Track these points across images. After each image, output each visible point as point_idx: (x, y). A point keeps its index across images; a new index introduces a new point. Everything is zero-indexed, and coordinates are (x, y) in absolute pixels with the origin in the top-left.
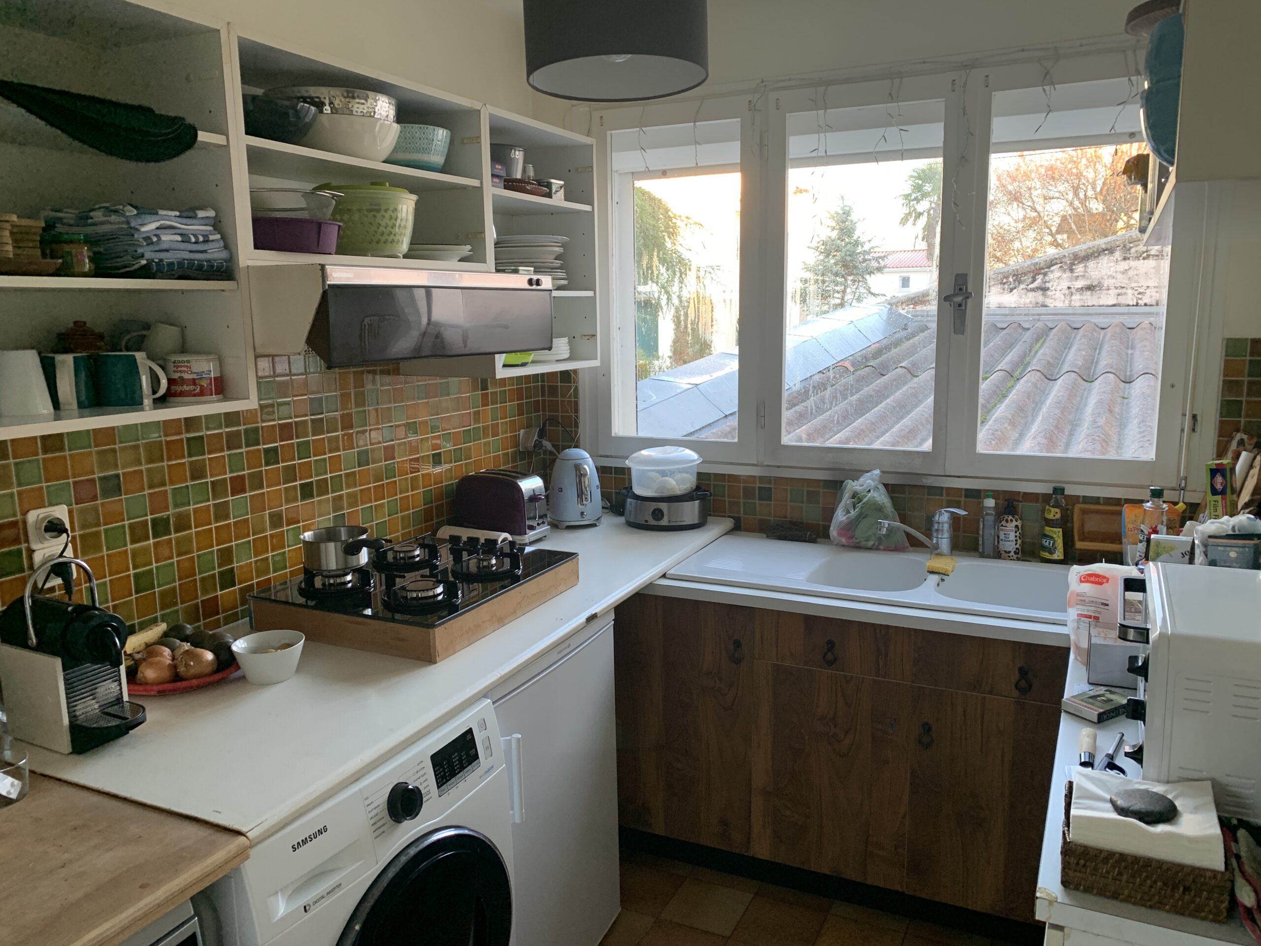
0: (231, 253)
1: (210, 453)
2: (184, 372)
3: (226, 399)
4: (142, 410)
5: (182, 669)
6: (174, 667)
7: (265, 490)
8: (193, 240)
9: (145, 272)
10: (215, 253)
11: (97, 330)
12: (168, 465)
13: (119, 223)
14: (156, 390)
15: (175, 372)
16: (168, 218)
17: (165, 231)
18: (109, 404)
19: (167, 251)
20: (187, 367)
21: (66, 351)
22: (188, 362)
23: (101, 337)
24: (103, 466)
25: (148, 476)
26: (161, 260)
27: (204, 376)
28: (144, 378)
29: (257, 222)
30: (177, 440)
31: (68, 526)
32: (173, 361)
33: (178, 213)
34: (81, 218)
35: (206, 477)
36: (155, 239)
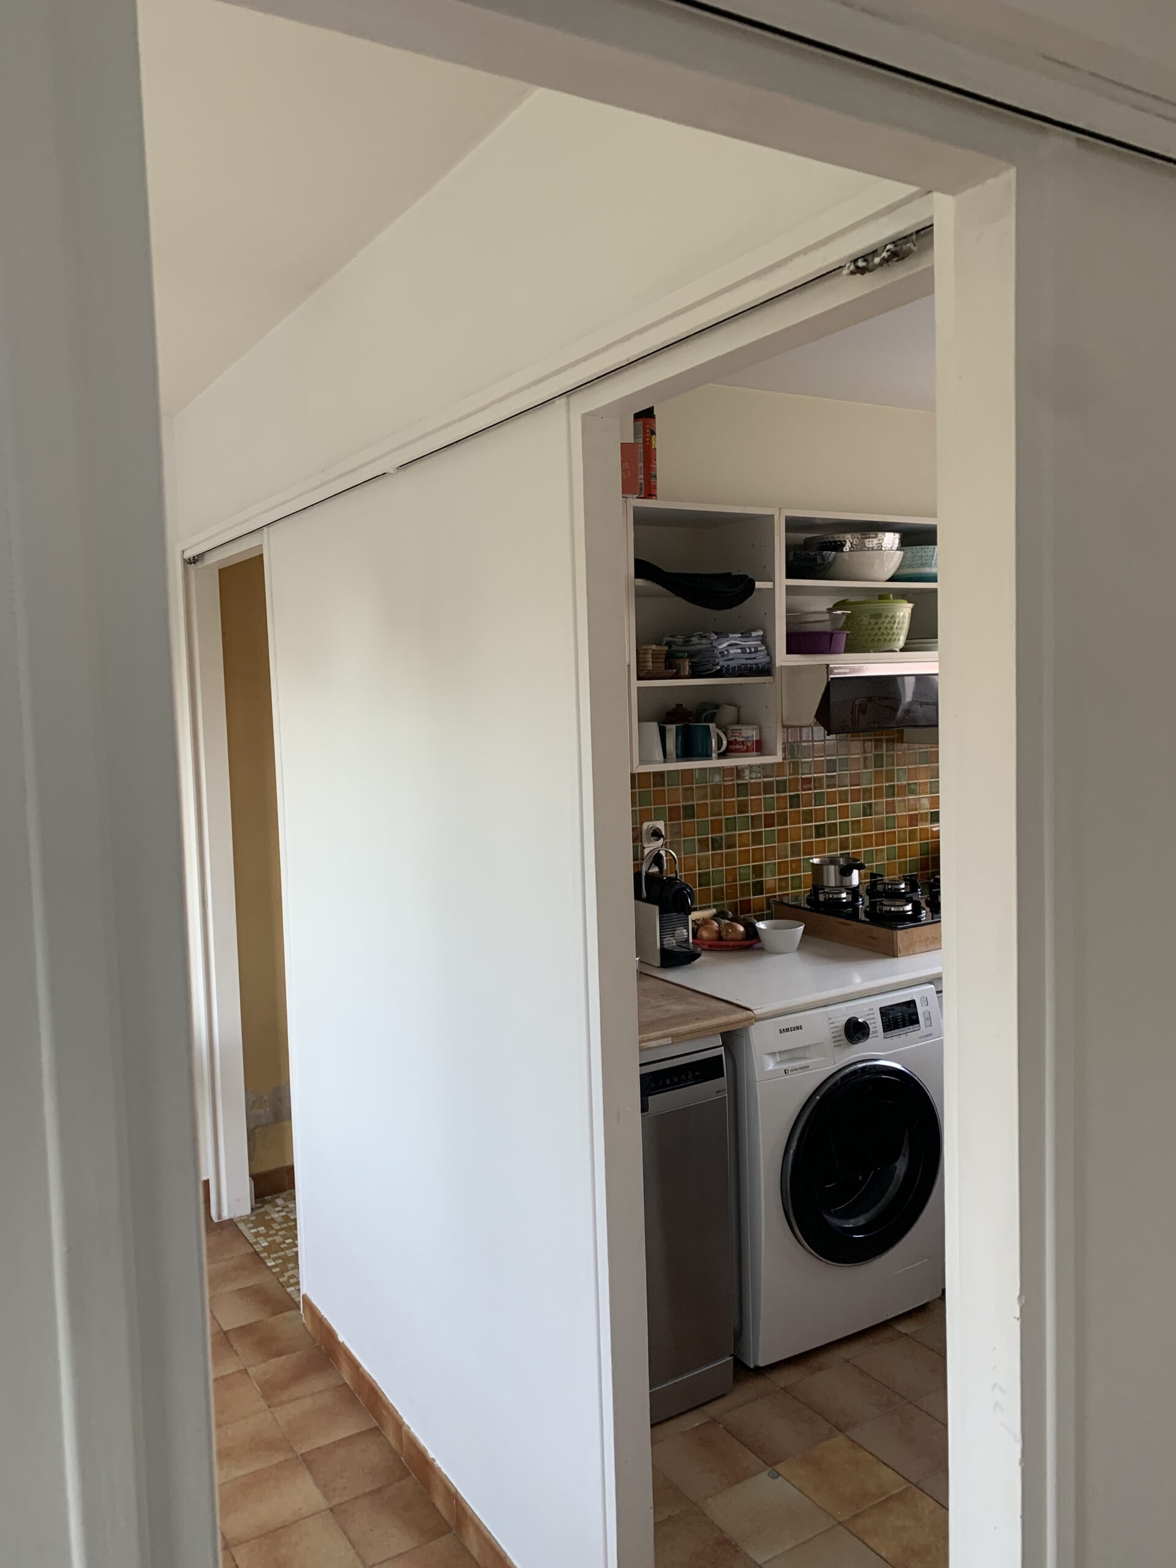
0: (771, 658)
1: (752, 795)
2: (738, 736)
3: (762, 755)
4: (711, 759)
5: (724, 934)
6: (719, 932)
7: (788, 827)
8: (748, 651)
9: (719, 674)
10: (761, 659)
11: (689, 709)
12: (724, 802)
13: (707, 644)
14: (720, 747)
15: (731, 736)
16: (735, 639)
17: (732, 647)
18: (692, 756)
19: (732, 659)
20: (739, 733)
21: (671, 723)
22: (740, 730)
23: (690, 713)
24: (685, 799)
25: (711, 808)
26: (728, 666)
27: (749, 739)
28: (713, 740)
29: (790, 636)
30: (730, 785)
31: (663, 833)
32: (731, 729)
33: (740, 635)
34: (686, 642)
35: (747, 812)
36: (726, 653)
